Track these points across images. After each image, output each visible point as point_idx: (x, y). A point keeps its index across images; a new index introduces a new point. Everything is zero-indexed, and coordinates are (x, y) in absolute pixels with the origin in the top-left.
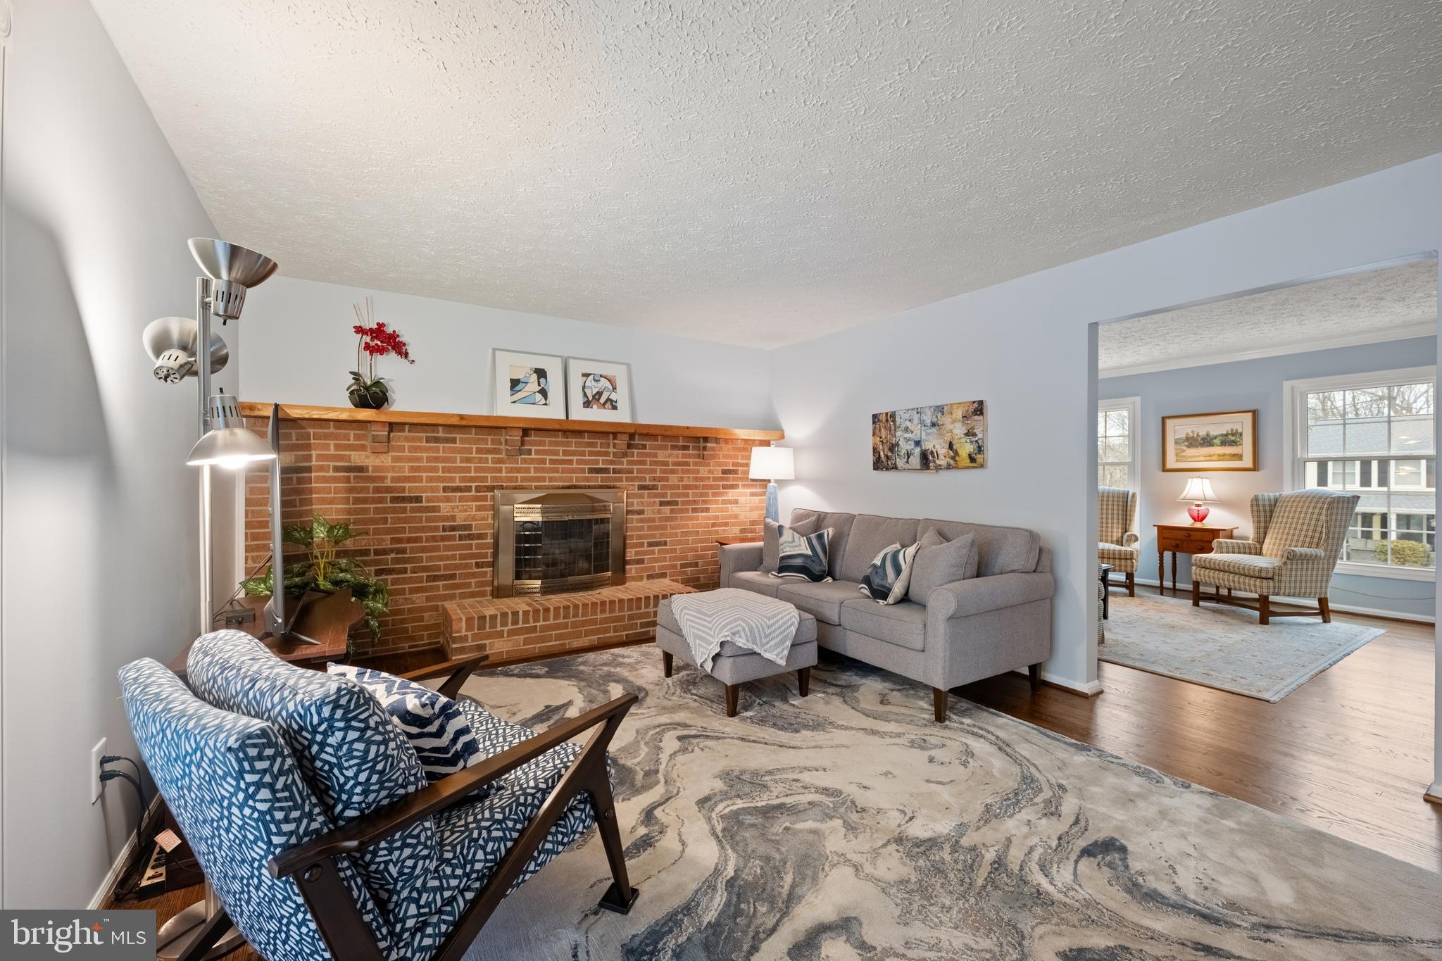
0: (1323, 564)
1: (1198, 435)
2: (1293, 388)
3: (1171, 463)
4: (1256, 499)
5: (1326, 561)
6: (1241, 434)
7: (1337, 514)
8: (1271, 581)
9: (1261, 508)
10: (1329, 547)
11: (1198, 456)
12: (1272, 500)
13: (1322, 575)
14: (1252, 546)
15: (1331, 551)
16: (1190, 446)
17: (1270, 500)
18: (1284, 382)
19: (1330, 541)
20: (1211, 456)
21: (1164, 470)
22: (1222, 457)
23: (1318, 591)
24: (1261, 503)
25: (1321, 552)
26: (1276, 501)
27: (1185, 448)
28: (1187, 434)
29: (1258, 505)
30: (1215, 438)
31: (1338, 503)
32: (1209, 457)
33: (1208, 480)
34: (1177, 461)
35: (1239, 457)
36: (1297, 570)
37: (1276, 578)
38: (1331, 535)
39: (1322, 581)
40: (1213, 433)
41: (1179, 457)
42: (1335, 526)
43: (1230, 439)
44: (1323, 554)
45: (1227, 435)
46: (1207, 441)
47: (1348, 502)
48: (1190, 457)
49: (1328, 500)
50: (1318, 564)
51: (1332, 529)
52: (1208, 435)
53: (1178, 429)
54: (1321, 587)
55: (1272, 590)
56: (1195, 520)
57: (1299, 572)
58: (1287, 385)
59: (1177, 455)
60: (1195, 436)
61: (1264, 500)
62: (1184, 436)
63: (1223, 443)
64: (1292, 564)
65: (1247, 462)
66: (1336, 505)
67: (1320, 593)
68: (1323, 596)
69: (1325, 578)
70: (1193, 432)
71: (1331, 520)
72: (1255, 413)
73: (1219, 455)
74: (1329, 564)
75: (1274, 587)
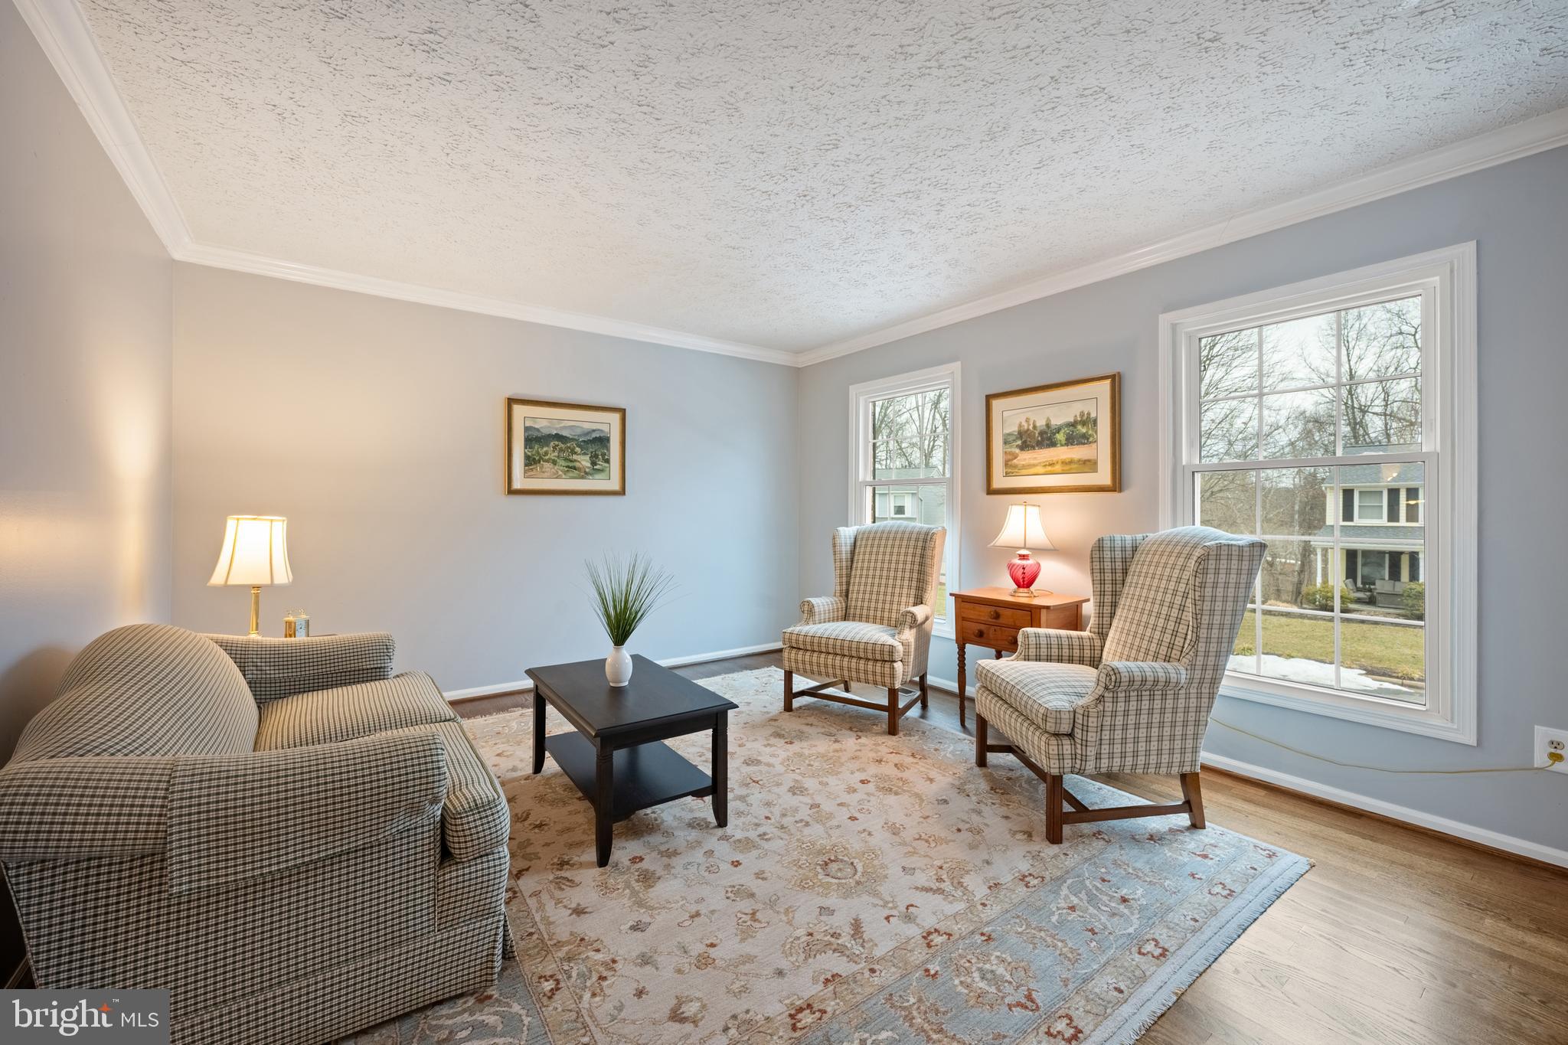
0: (1188, 698)
1: (1035, 427)
2: (1174, 327)
3: (999, 482)
4: (1099, 546)
5: (1193, 691)
6: (1095, 422)
7: (1215, 585)
8: (1066, 742)
9: (1108, 565)
10: (1200, 659)
11: (1034, 465)
12: (1129, 548)
13: (1185, 724)
14: (1087, 643)
15: (1204, 668)
16: (1024, 447)
17: (1123, 549)
18: (1161, 317)
19: (1202, 646)
20: (1052, 465)
21: (991, 491)
22: (1069, 466)
23: (1177, 757)
24: (1107, 554)
25: (1178, 671)
26: (1135, 549)
27: (1017, 451)
28: (1020, 425)
29: (1101, 560)
30: (1058, 430)
31: (1218, 558)
32: (1050, 467)
33: (1036, 510)
34: (1007, 474)
35: (1090, 465)
36: (1126, 713)
37: (1078, 733)
38: (1203, 633)
39: (1184, 737)
40: (1056, 422)
41: (1010, 468)
42: (1212, 612)
43: (1078, 433)
44: (1183, 677)
45: (1073, 425)
46: (1045, 438)
47: (1241, 558)
48: (1024, 467)
49: (1197, 553)
50: (1176, 697)
51: (1205, 620)
52: (1048, 425)
53: (1011, 416)
54: (1183, 751)
55: (1068, 763)
56: (1019, 586)
57: (1132, 719)
58: (1165, 320)
59: (1007, 464)
60: (1031, 427)
61: (1113, 549)
62: (1014, 429)
63: (1070, 441)
64: (1115, 700)
65: (1103, 475)
66: (1212, 564)
67: (1182, 764)
68: (1187, 769)
69: (1190, 730)
70: (1027, 420)
71: (1203, 598)
72: (1116, 381)
73: (1064, 463)
74: (1199, 697)
75: (1074, 757)
